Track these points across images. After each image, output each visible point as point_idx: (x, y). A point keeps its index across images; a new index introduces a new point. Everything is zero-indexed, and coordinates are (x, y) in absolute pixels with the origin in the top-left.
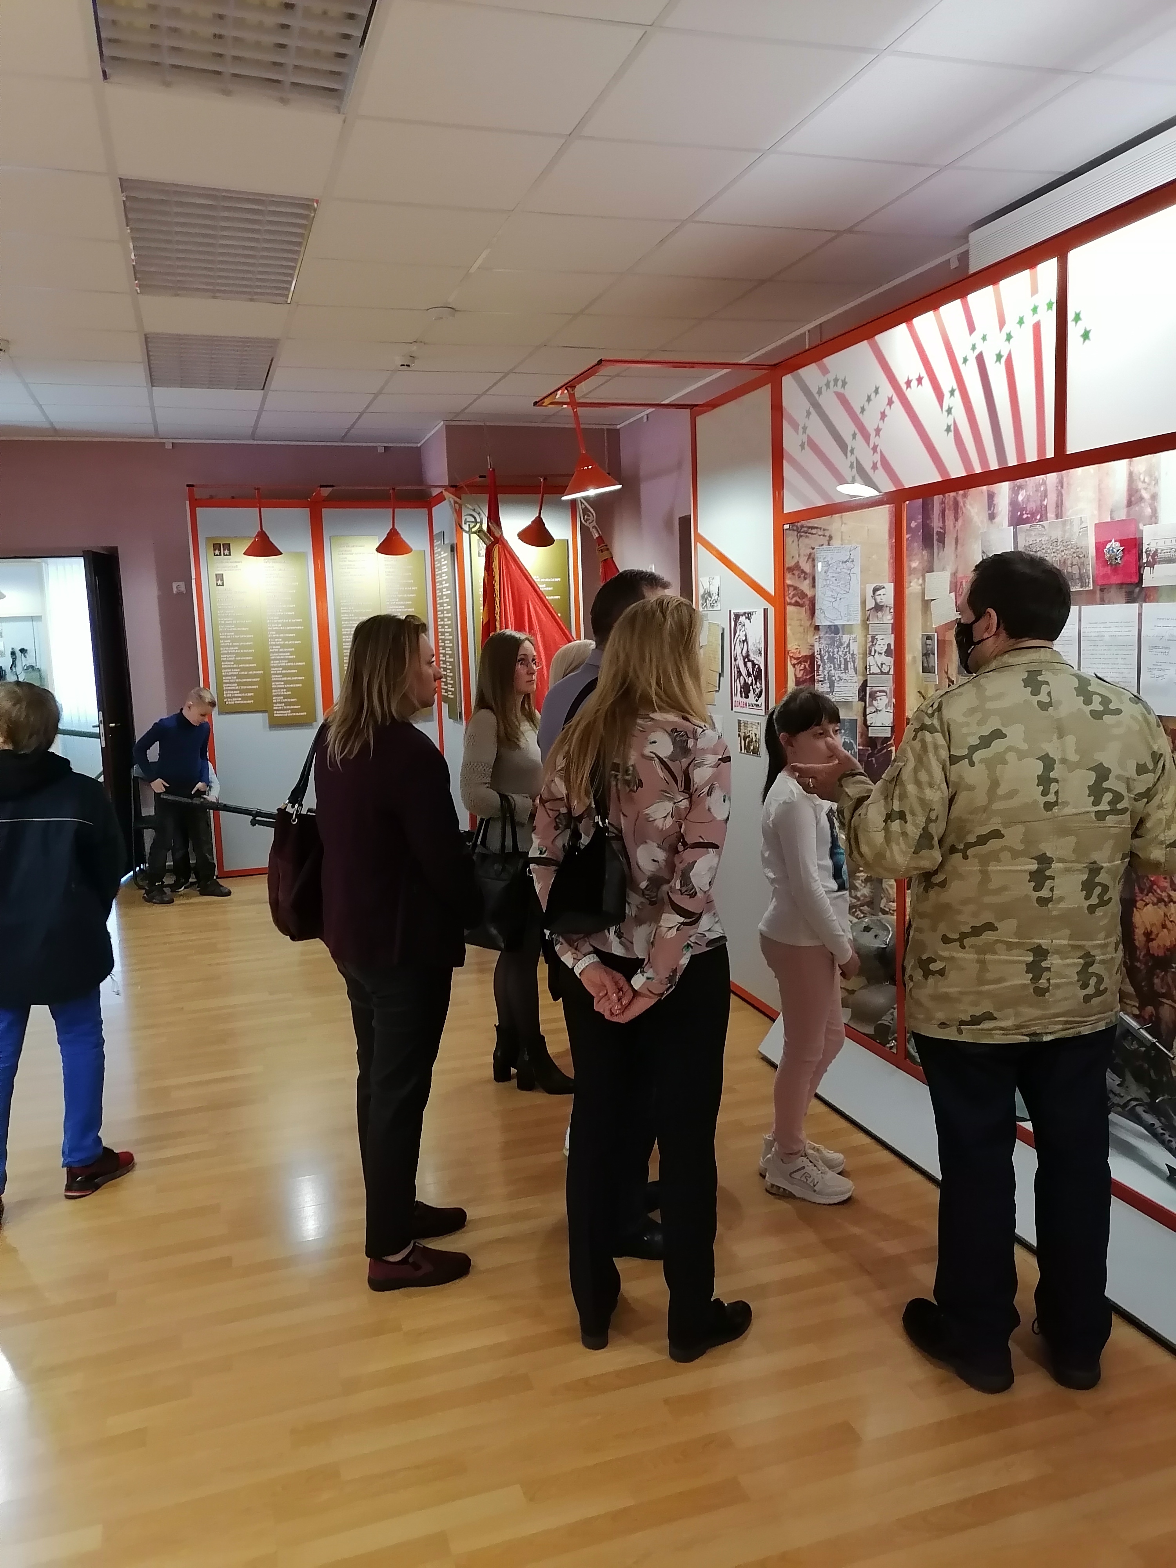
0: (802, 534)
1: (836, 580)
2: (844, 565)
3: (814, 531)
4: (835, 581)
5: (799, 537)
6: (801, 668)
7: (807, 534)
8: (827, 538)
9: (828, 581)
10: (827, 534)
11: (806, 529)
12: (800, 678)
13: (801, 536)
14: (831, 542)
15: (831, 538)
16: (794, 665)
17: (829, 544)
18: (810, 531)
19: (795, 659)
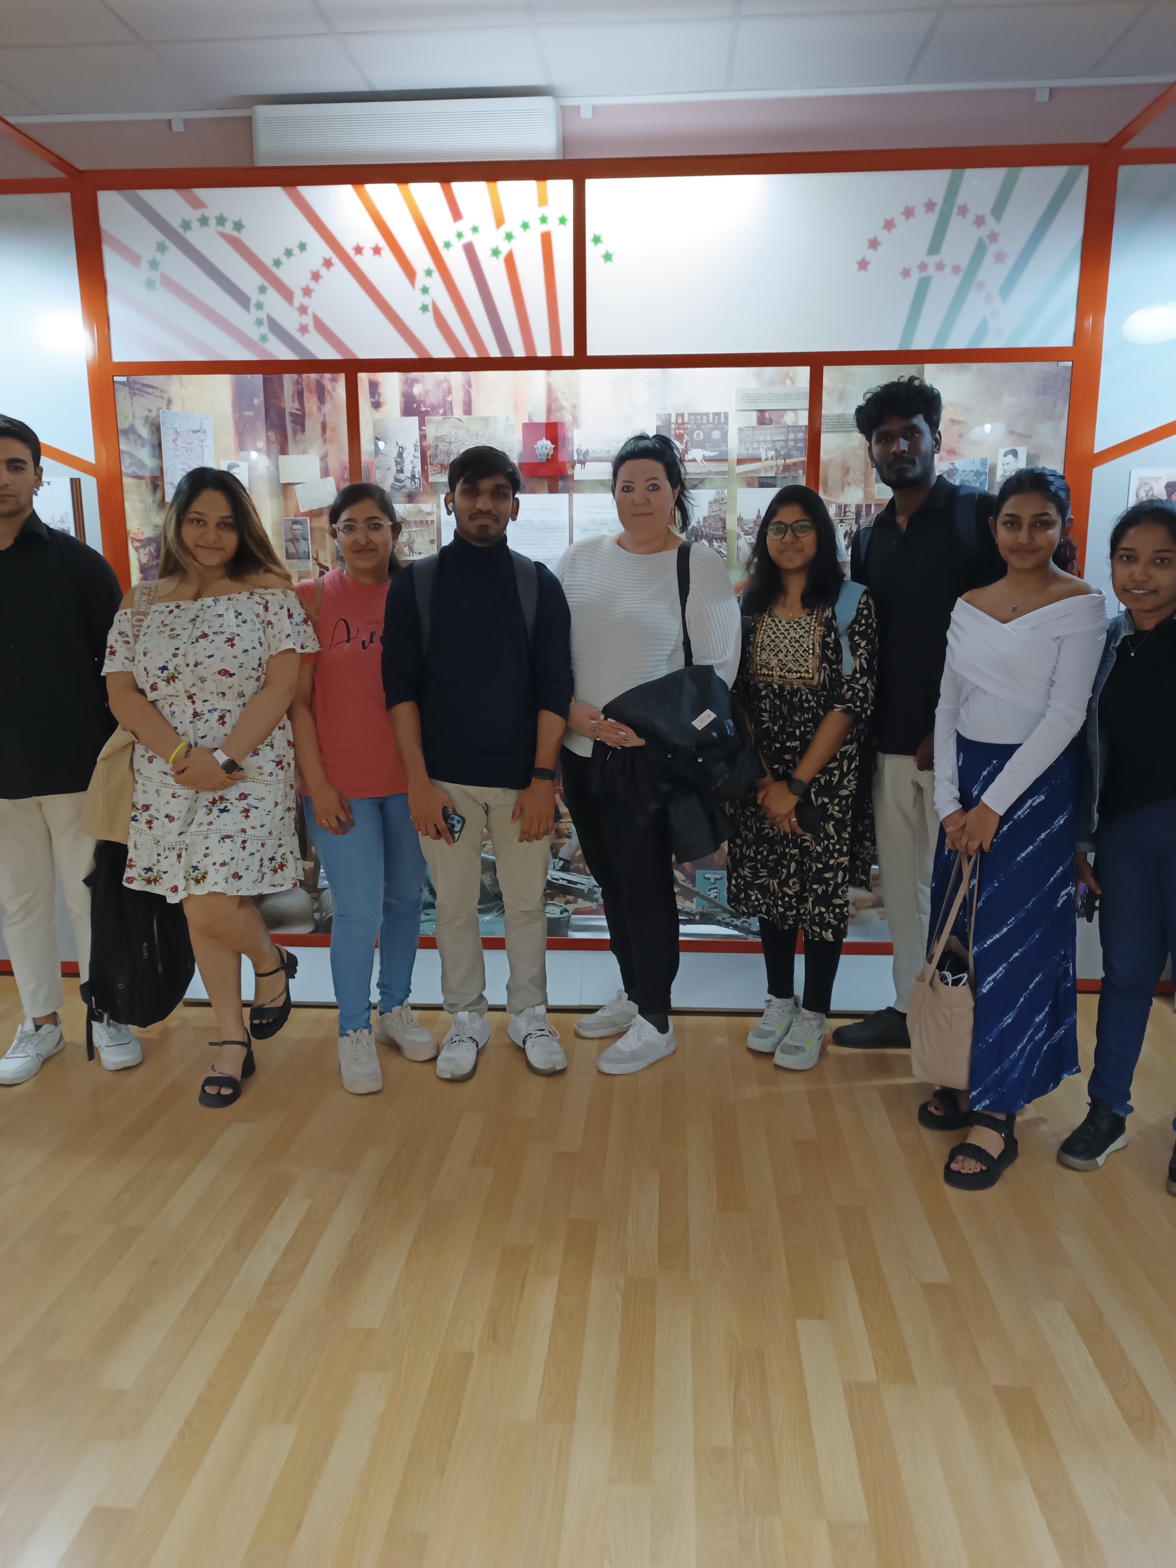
0: (136, 391)
1: (187, 451)
2: (195, 435)
3: (150, 390)
4: (185, 453)
5: (133, 395)
6: (146, 552)
7: (142, 393)
8: (166, 402)
9: (177, 451)
10: (165, 396)
11: (140, 386)
12: (145, 564)
13: (135, 394)
14: (171, 406)
15: (170, 402)
16: (137, 549)
17: (168, 408)
18: (145, 389)
19: (138, 541)
